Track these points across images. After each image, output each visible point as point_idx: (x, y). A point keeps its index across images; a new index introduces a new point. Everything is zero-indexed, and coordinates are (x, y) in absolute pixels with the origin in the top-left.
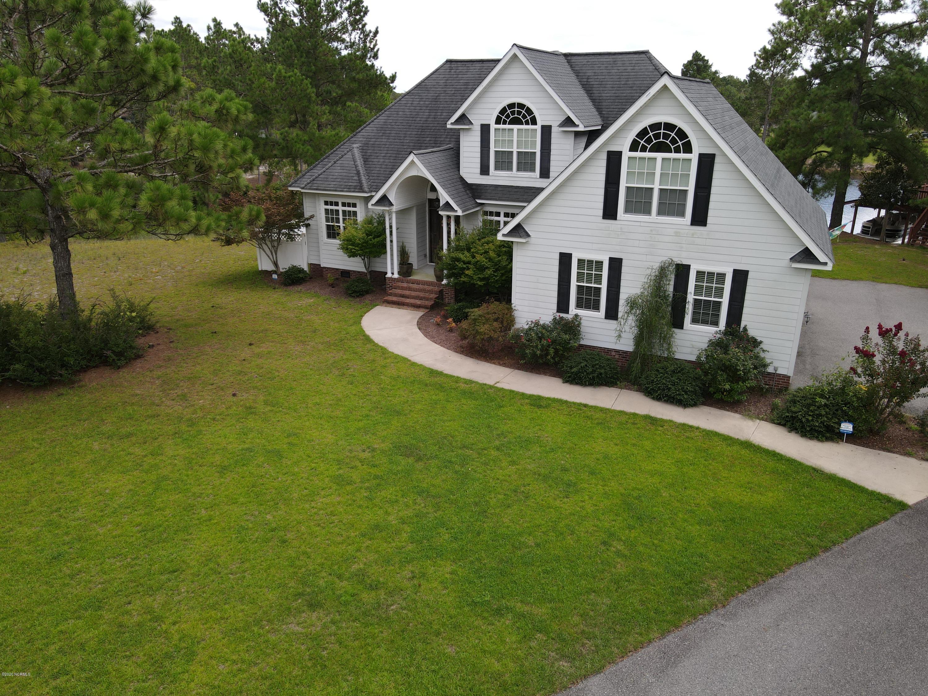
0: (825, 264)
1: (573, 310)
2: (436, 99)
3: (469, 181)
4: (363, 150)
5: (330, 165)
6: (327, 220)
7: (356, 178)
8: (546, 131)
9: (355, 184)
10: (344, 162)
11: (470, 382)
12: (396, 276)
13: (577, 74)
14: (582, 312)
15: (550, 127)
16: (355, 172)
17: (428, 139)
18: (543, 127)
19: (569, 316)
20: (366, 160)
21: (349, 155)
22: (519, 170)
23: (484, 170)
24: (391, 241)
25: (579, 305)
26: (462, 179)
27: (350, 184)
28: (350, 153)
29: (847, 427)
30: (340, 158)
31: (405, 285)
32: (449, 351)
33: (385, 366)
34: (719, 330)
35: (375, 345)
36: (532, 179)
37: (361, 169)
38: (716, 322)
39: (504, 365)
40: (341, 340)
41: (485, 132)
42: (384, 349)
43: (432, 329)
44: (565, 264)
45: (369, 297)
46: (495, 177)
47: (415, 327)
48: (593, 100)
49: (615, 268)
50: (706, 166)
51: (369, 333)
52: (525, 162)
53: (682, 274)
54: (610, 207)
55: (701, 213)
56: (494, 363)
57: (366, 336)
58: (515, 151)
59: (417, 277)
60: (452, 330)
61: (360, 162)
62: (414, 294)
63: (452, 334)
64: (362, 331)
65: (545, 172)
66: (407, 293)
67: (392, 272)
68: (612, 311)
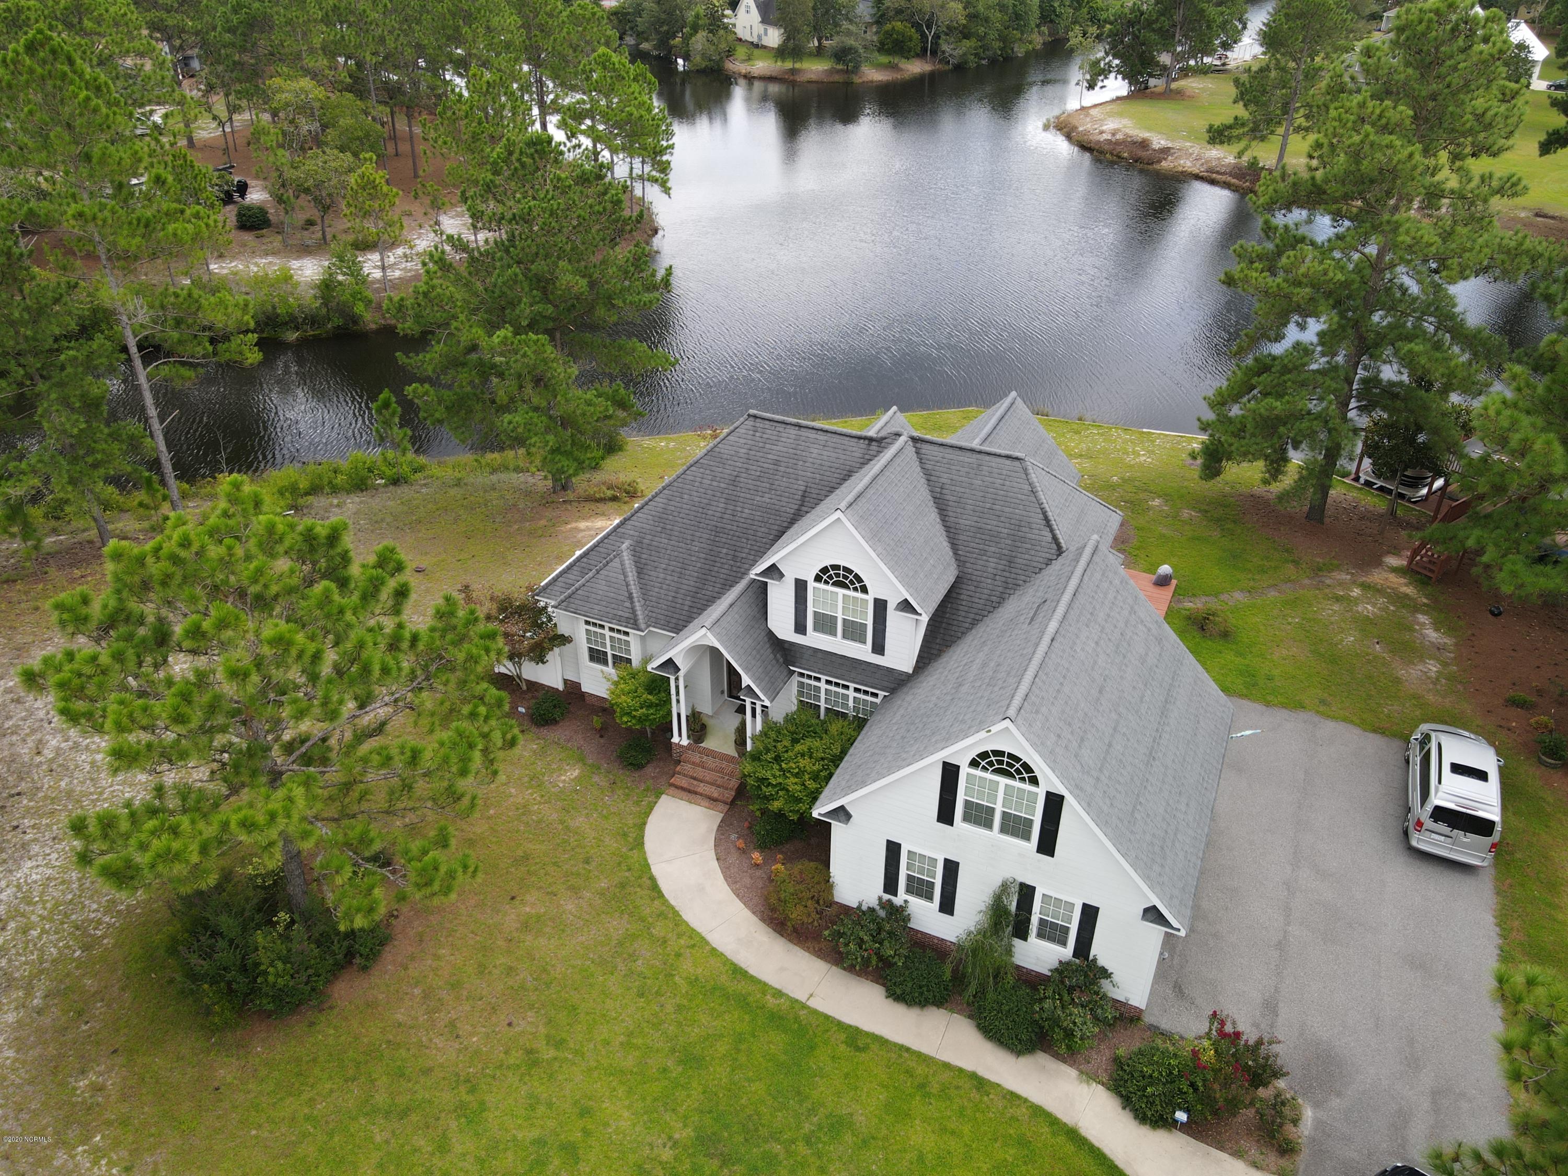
0: (1179, 930)
1: (902, 897)
2: (734, 482)
3: (780, 636)
4: (636, 552)
5: (591, 574)
6: (589, 641)
7: (628, 604)
8: (880, 606)
9: (627, 615)
10: (611, 574)
11: (779, 994)
12: (685, 742)
13: (929, 476)
14: (913, 900)
15: (884, 603)
16: (626, 594)
17: (724, 551)
18: (876, 601)
19: (898, 900)
20: (640, 572)
21: (616, 564)
22: (844, 637)
23: (800, 628)
24: (678, 701)
25: (909, 890)
26: (771, 634)
27: (620, 613)
28: (617, 560)
29: (1181, 1116)
30: (605, 566)
31: (696, 758)
32: (754, 919)
33: (678, 955)
34: (1067, 952)
35: (666, 902)
36: (862, 651)
37: (634, 589)
38: (1063, 943)
39: (820, 954)
40: (622, 886)
41: (801, 586)
42: (676, 914)
43: (734, 858)
44: (893, 850)
45: (650, 770)
46: (814, 639)
47: (712, 854)
48: (947, 528)
49: (951, 868)
50: (1054, 804)
51: (656, 870)
52: (853, 632)
53: (1027, 893)
54: (946, 815)
55: (1047, 846)
56: (807, 949)
57: (652, 879)
58: (840, 617)
59: (711, 743)
60: (757, 865)
61: (632, 576)
62: (708, 776)
63: (759, 873)
64: (647, 866)
65: (879, 648)
66: (700, 772)
67: (680, 738)
68: (947, 906)
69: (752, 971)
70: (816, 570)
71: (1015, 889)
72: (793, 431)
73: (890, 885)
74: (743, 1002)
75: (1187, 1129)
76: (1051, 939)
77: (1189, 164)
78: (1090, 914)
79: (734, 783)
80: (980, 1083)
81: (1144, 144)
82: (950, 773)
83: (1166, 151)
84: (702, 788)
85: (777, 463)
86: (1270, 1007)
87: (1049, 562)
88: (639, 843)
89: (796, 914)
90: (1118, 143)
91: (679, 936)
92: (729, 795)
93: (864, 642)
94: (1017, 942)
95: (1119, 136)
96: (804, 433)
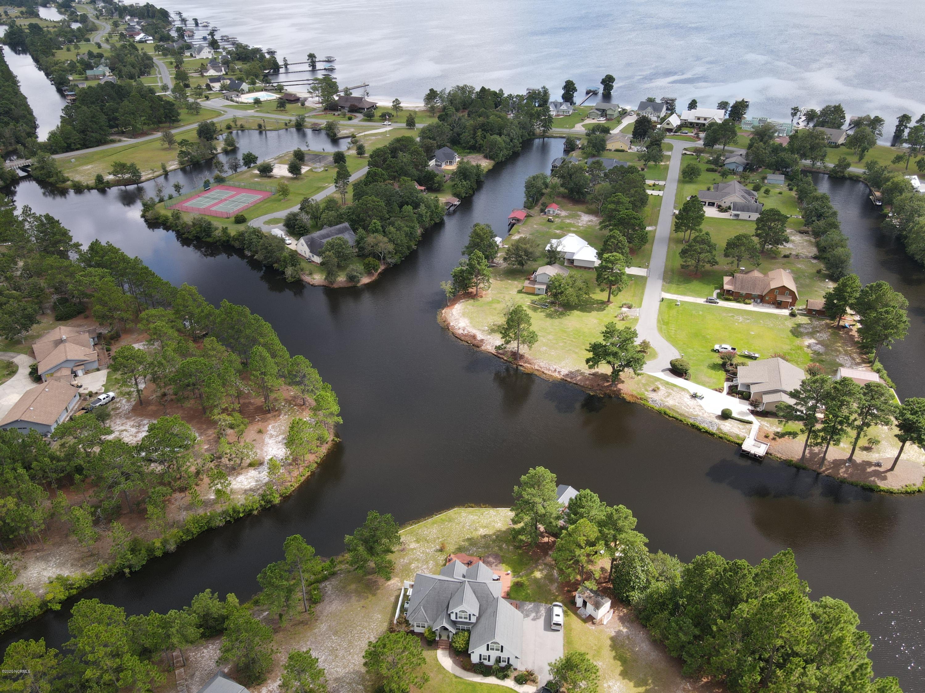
1: (482, 660)
3: (454, 621)
4: (424, 608)
5: (417, 614)
7: (425, 619)
11: (469, 681)
13: (472, 588)
14: (484, 661)
17: (440, 606)
18: (469, 614)
23: (456, 619)
26: (451, 620)
28: (421, 610)
30: (419, 612)
32: (460, 669)
35: (446, 670)
37: (425, 616)
39: (471, 672)
40: (438, 669)
41: (456, 613)
42: (448, 671)
43: (453, 659)
45: (433, 645)
46: (459, 620)
47: (449, 659)
48: (476, 597)
49: (489, 656)
50: (502, 647)
51: (443, 665)
53: (500, 657)
56: (469, 672)
58: (463, 616)
59: (443, 638)
60: (457, 660)
61: (424, 613)
62: (444, 644)
64: (441, 665)
65: (470, 620)
66: (442, 644)
67: (437, 639)
68: (489, 661)
69: (463, 678)
70: (459, 611)
71: (498, 657)
72: (447, 582)
73: (480, 659)
74: (464, 684)
75: (524, 684)
76: (504, 662)
78: (509, 658)
79: (449, 645)
81: (474, 337)
82: (488, 645)
83: (482, 341)
84: (443, 647)
85: (445, 588)
86: (534, 663)
87: (493, 601)
88: (438, 661)
89: (468, 667)
90: (465, 335)
91: (449, 674)
92: (448, 648)
93: (467, 619)
94: (500, 663)
95: (466, 332)
96: (449, 582)
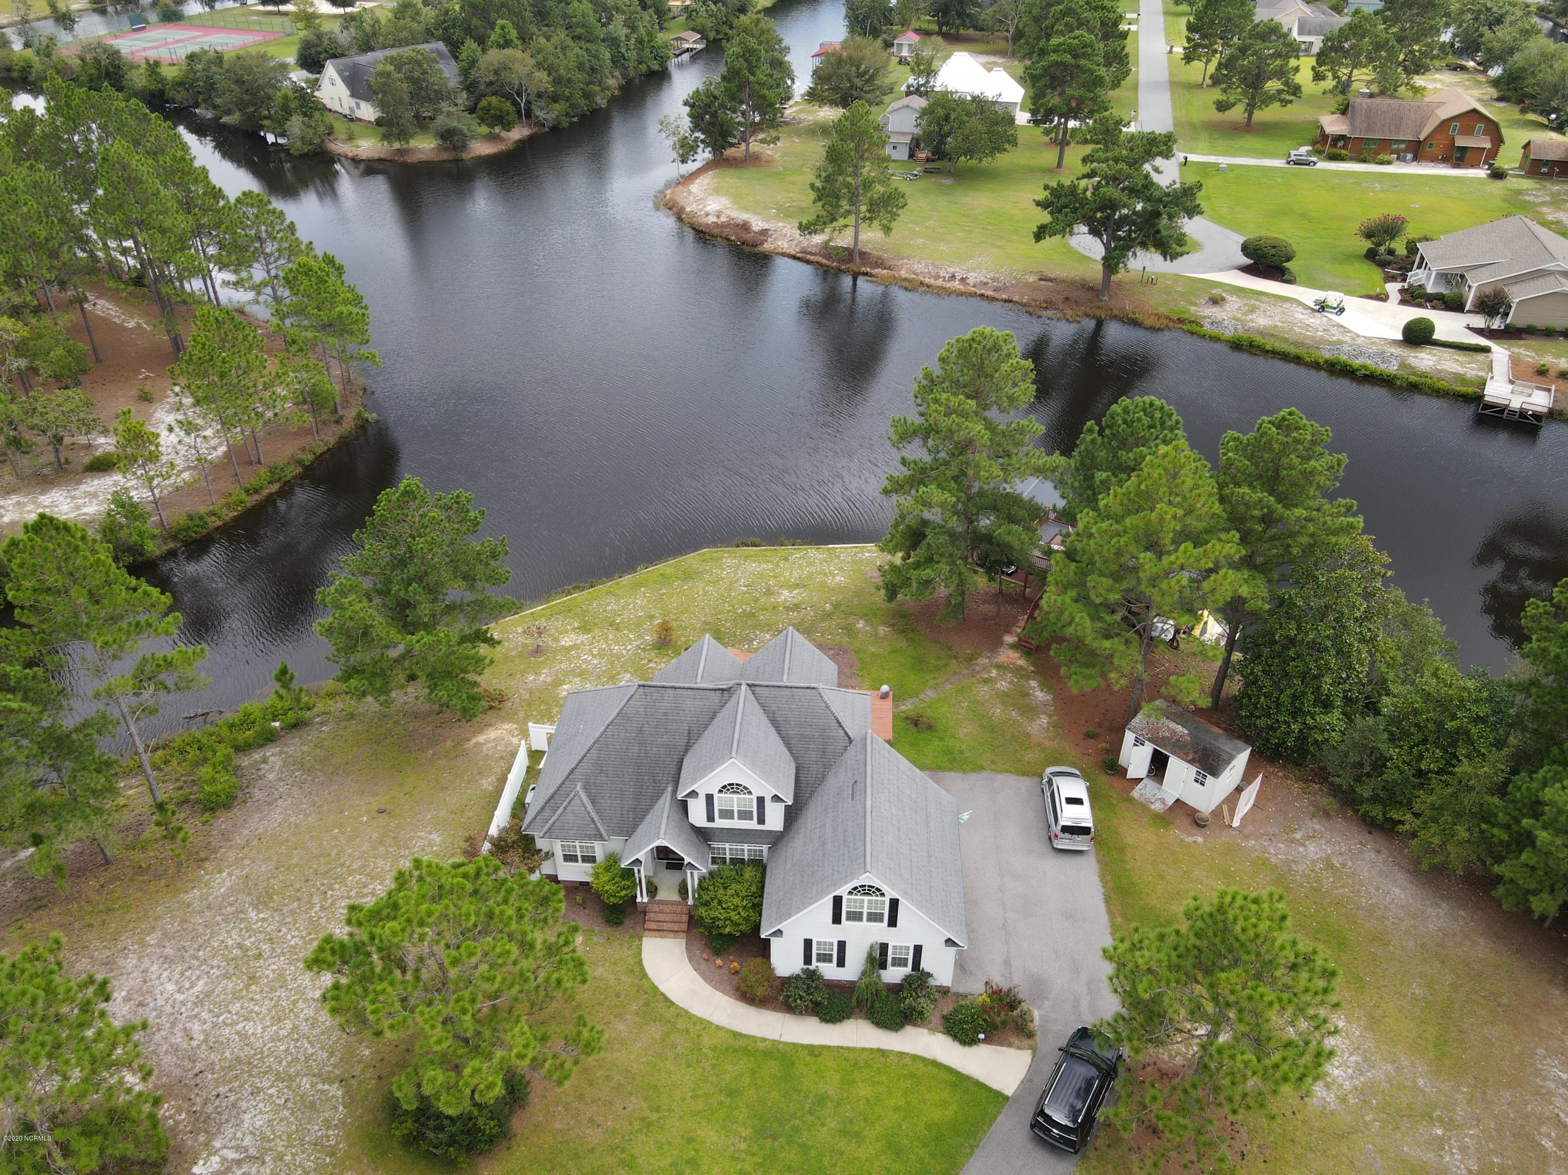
0: (962, 946)
1: (815, 963)
2: (641, 731)
3: (699, 826)
4: (586, 789)
5: (560, 811)
6: (564, 851)
7: (592, 826)
8: (761, 801)
9: (593, 833)
10: (575, 807)
11: (764, 1040)
12: (646, 900)
13: (763, 707)
14: (821, 965)
15: (763, 799)
16: (590, 821)
17: (647, 778)
18: (758, 798)
19: (812, 967)
20: (593, 802)
21: (576, 800)
22: (739, 818)
23: (711, 818)
24: (640, 880)
25: (818, 960)
26: (692, 825)
27: (588, 833)
28: (575, 796)
29: (982, 1036)
30: (569, 804)
31: (656, 908)
32: (732, 1001)
33: (699, 1036)
34: (908, 970)
35: (677, 1007)
36: (752, 825)
37: (594, 815)
38: (906, 965)
39: (775, 1009)
40: (647, 1004)
41: (710, 798)
42: (687, 1012)
43: (703, 966)
44: (808, 943)
45: (628, 923)
46: (720, 823)
47: (690, 968)
48: (783, 738)
49: (842, 945)
50: (894, 904)
51: (663, 988)
52: (745, 815)
53: (884, 947)
54: (837, 919)
55: (893, 922)
56: (768, 1009)
57: (662, 994)
58: (736, 809)
59: (662, 895)
60: (720, 967)
61: (590, 807)
62: (668, 917)
63: (722, 971)
64: (655, 989)
65: (761, 821)
66: (661, 917)
67: (642, 898)
68: (841, 963)
69: (744, 1032)
70: (719, 788)
71: (878, 947)
72: (671, 692)
73: (808, 960)
74: (746, 1051)
75: (984, 1041)
76: (899, 965)
77: (786, 245)
78: (918, 950)
79: (685, 918)
80: (883, 1053)
81: (745, 226)
82: (838, 901)
83: (764, 232)
84: (666, 926)
85: (666, 714)
86: (1007, 963)
87: (846, 748)
88: (644, 975)
89: (760, 992)
90: (723, 226)
91: (694, 1024)
92: (684, 927)
93: (752, 819)
94: (882, 972)
95: (723, 219)
96: (678, 691)
